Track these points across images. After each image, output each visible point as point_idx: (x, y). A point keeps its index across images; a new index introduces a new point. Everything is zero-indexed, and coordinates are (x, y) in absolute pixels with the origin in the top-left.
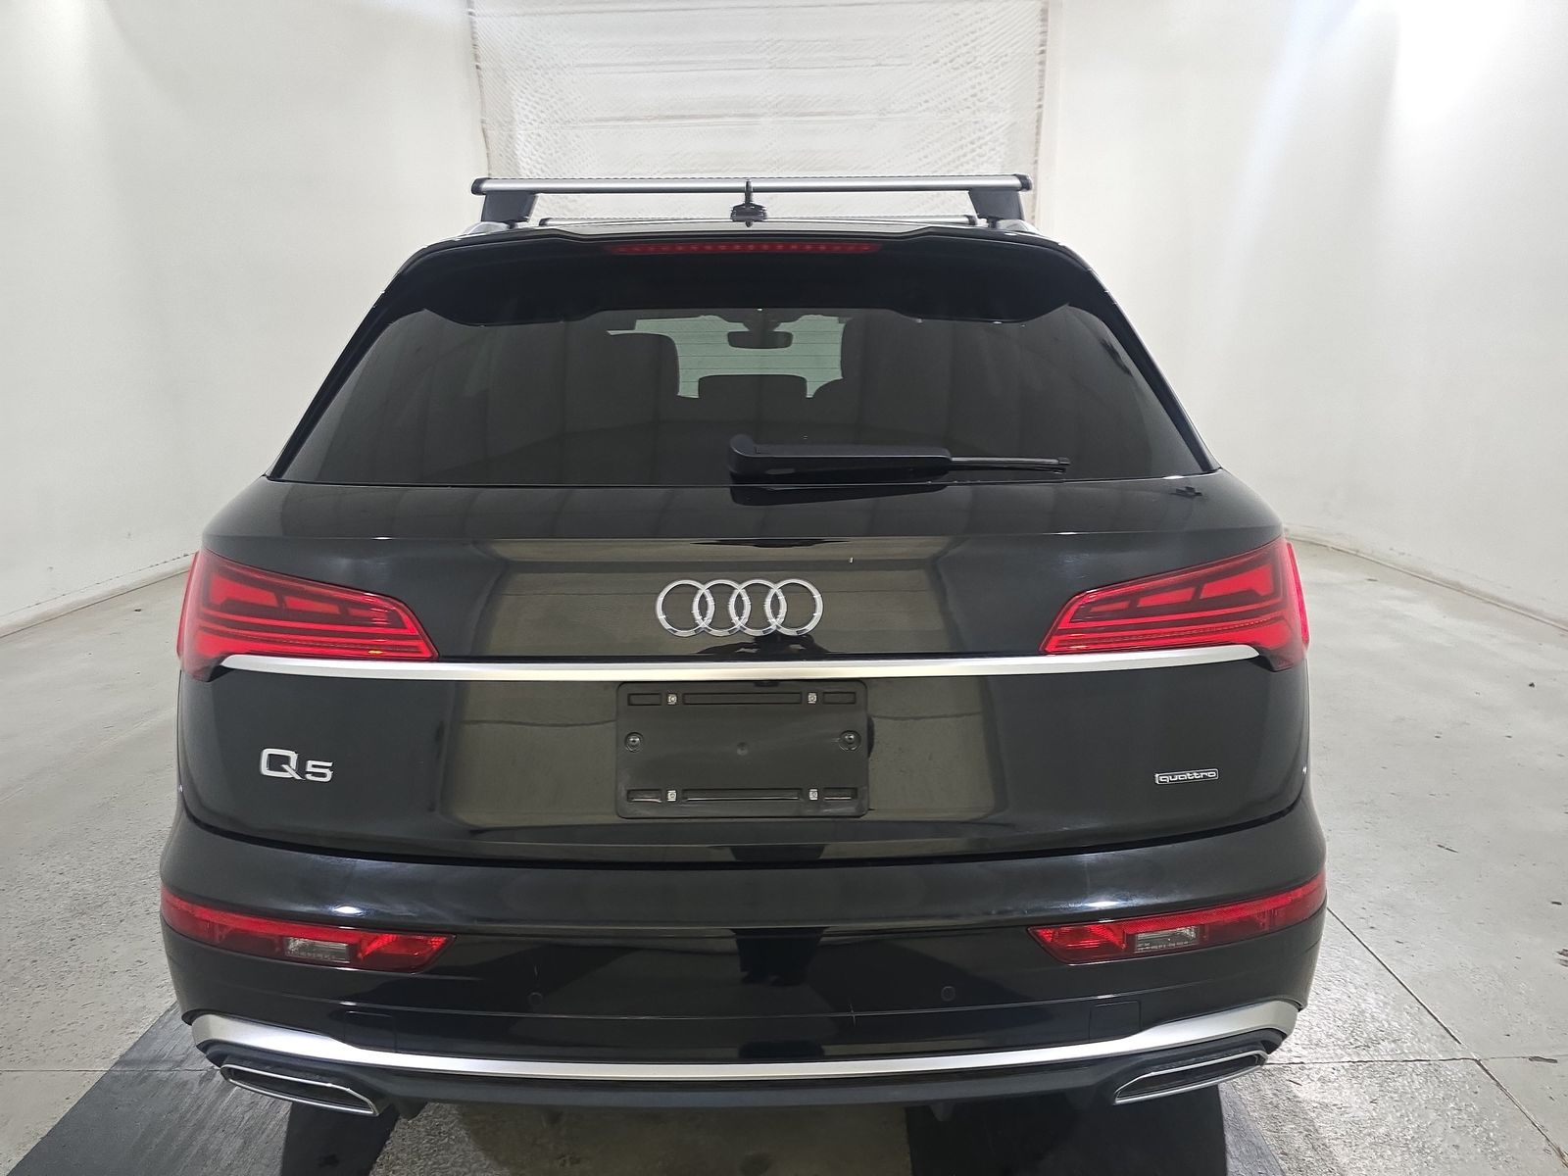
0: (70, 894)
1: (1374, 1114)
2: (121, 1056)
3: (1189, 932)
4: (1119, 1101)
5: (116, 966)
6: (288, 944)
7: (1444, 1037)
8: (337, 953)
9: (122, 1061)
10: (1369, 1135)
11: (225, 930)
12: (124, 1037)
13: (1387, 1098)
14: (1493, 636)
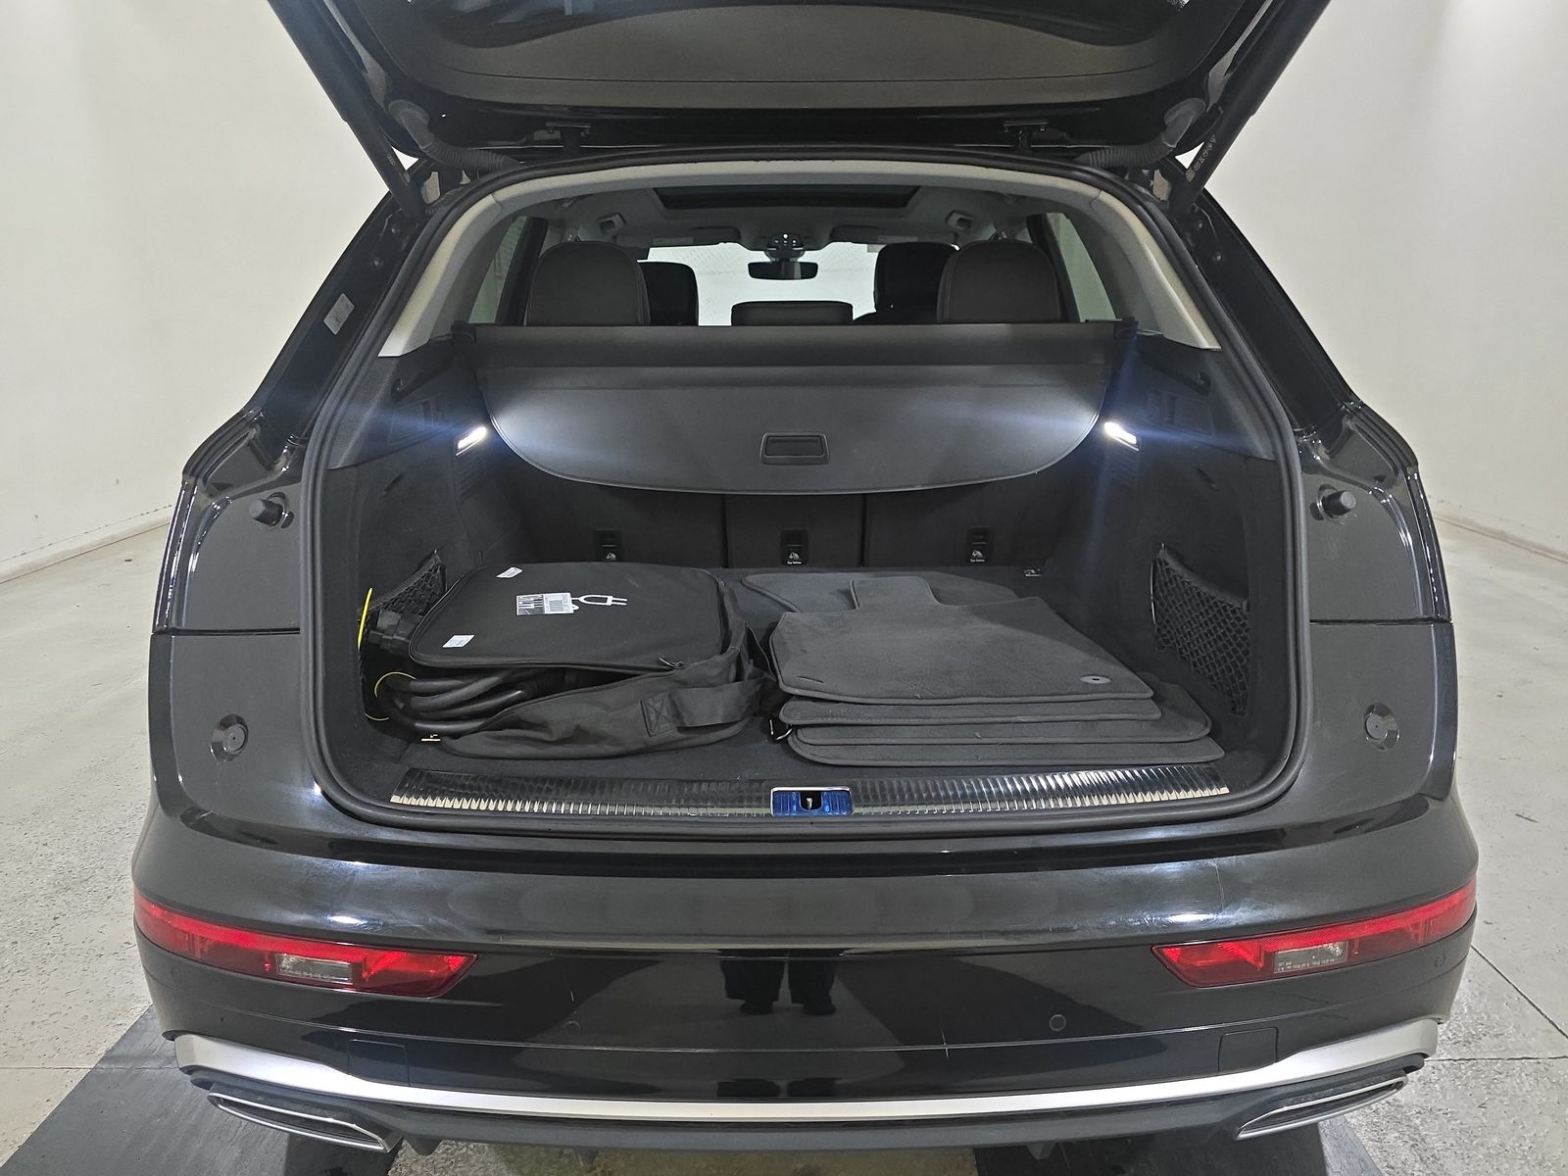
0: (54, 867)
1: (1485, 1121)
2: (107, 1052)
3: (1336, 948)
4: (1242, 1136)
5: (102, 948)
6: (280, 961)
7: (1550, 1032)
8: (339, 972)
9: (108, 1058)
10: (1482, 1145)
11: (208, 943)
12: (111, 1030)
13: (1496, 1102)
14: (1545, 588)
